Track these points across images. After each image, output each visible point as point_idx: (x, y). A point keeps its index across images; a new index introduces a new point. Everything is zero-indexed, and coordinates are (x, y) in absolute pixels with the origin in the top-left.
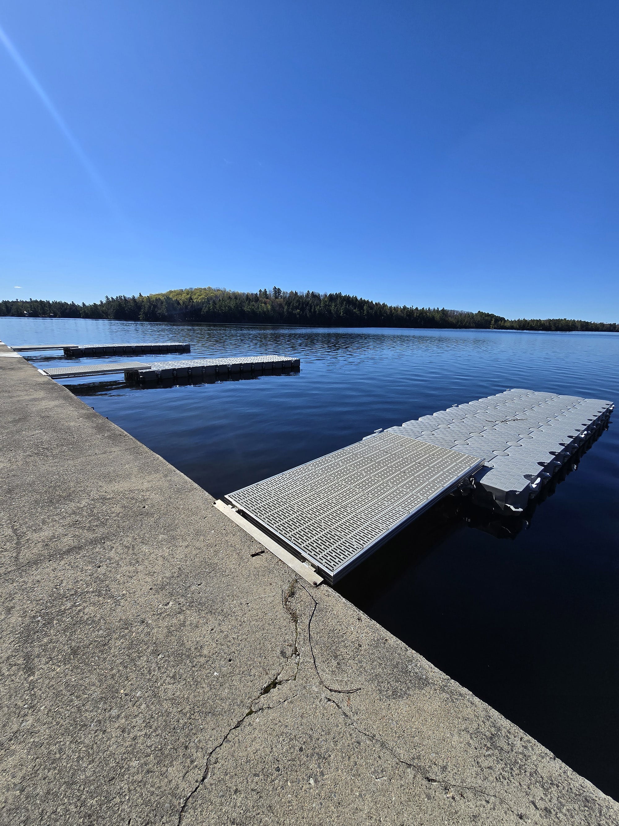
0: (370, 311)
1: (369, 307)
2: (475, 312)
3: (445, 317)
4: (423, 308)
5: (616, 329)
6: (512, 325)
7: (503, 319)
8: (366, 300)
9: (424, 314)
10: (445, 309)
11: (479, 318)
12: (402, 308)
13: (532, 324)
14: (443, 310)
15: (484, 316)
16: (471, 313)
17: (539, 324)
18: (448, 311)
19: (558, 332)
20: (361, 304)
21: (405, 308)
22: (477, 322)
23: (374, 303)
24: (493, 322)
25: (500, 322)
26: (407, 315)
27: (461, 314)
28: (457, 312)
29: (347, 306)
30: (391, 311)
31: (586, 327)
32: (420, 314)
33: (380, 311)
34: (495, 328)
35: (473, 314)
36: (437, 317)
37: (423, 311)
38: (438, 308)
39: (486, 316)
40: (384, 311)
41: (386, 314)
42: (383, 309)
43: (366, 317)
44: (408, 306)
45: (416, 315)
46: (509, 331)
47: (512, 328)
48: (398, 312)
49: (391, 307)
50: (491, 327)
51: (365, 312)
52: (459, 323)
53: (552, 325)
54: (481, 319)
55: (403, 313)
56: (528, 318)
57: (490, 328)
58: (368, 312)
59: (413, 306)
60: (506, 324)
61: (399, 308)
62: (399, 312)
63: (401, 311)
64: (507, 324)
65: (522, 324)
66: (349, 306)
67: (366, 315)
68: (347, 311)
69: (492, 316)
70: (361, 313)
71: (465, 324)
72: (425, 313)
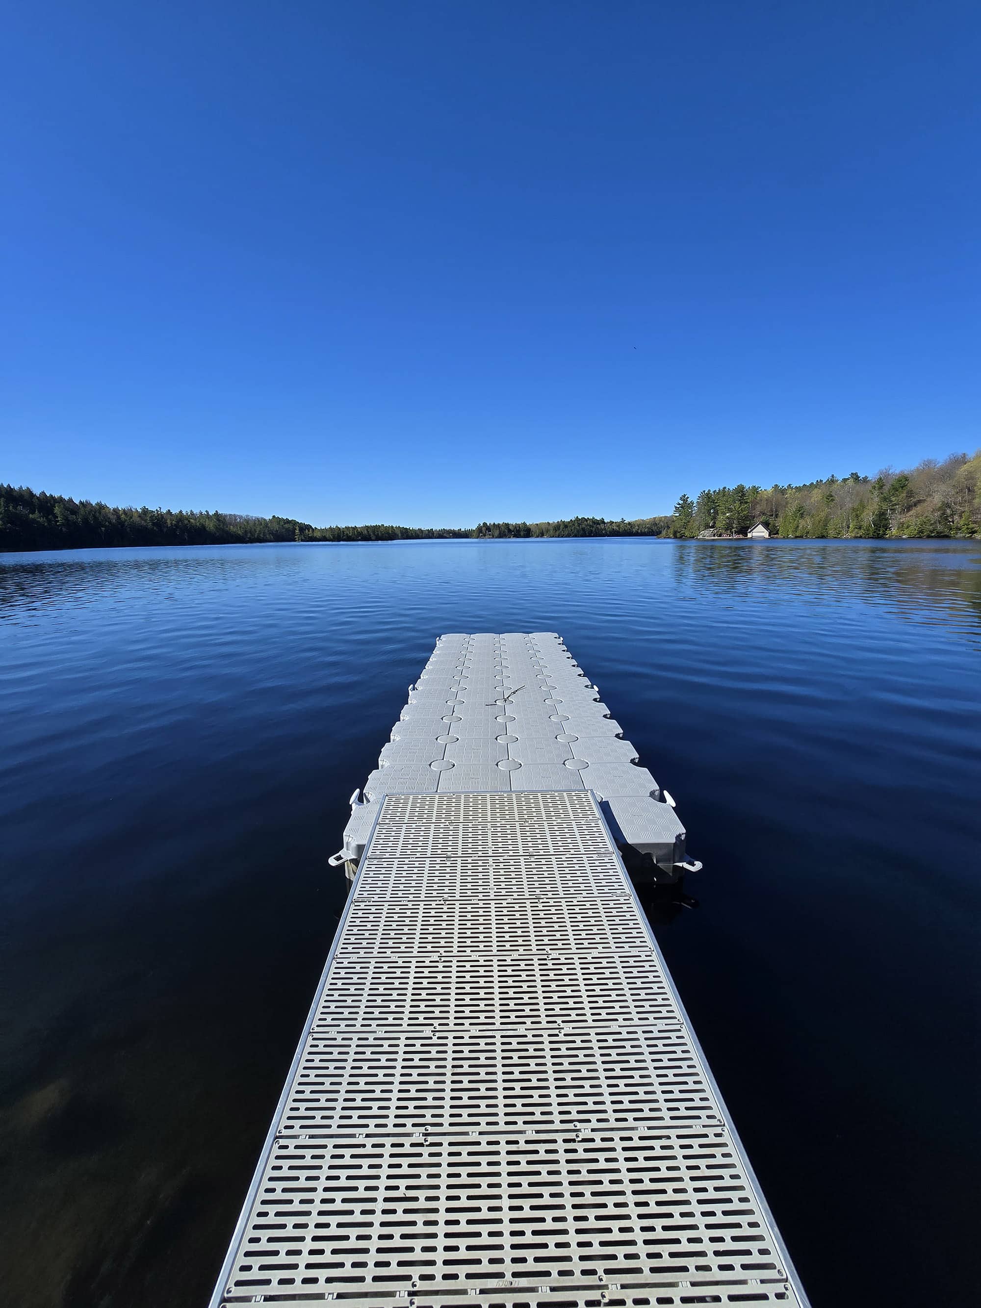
0: (73, 517)
1: (67, 509)
2: (268, 517)
3: (223, 526)
4: (181, 512)
5: (435, 535)
6: (324, 535)
7: (309, 527)
8: (56, 495)
9: (186, 522)
10: (220, 512)
11: (276, 527)
12: (140, 510)
13: (348, 533)
14: (216, 514)
15: (282, 523)
16: (262, 518)
17: (356, 533)
18: (226, 516)
19: (380, 542)
20: (47, 504)
21: (145, 511)
22: (274, 532)
23: (77, 502)
24: (298, 531)
25: (307, 531)
26: (154, 524)
27: (247, 521)
28: (241, 517)
29: (11, 508)
30: (119, 517)
31: (407, 534)
32: (178, 522)
33: (94, 516)
34: (302, 541)
35: (265, 520)
36: (210, 526)
37: (180, 517)
38: (207, 511)
39: (285, 523)
40: (104, 517)
41: (110, 523)
42: (100, 513)
43: (64, 529)
44: (152, 507)
45: (171, 523)
46: (321, 543)
47: (324, 539)
48: (133, 519)
49: (116, 511)
50: (297, 539)
51: (59, 519)
52: (249, 535)
53: (371, 534)
54: (279, 528)
55: (145, 521)
56: (342, 525)
57: (295, 541)
58: (66, 519)
59: (160, 508)
60: (315, 535)
61: (133, 510)
62: (136, 519)
63: (140, 517)
64: (317, 535)
65: (336, 533)
66: (15, 508)
67: (63, 525)
68: (11, 518)
69: (294, 523)
70: (49, 521)
71: (259, 535)
72: (187, 519)
